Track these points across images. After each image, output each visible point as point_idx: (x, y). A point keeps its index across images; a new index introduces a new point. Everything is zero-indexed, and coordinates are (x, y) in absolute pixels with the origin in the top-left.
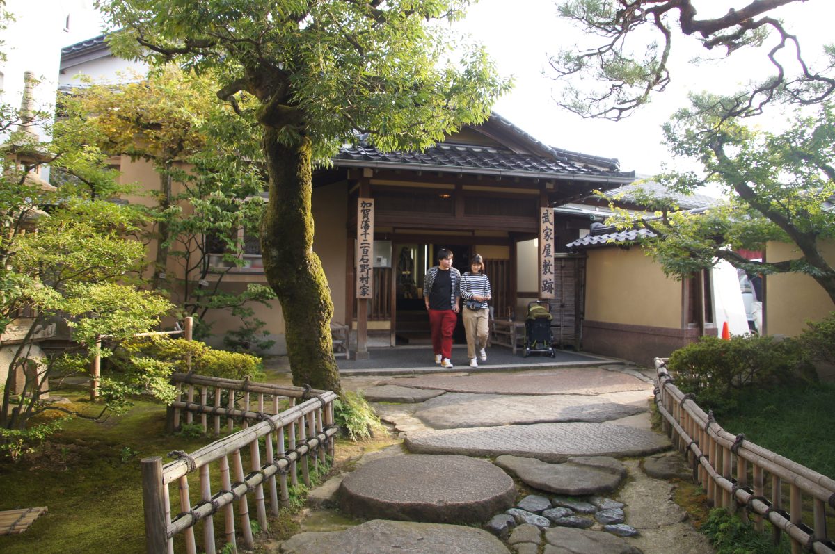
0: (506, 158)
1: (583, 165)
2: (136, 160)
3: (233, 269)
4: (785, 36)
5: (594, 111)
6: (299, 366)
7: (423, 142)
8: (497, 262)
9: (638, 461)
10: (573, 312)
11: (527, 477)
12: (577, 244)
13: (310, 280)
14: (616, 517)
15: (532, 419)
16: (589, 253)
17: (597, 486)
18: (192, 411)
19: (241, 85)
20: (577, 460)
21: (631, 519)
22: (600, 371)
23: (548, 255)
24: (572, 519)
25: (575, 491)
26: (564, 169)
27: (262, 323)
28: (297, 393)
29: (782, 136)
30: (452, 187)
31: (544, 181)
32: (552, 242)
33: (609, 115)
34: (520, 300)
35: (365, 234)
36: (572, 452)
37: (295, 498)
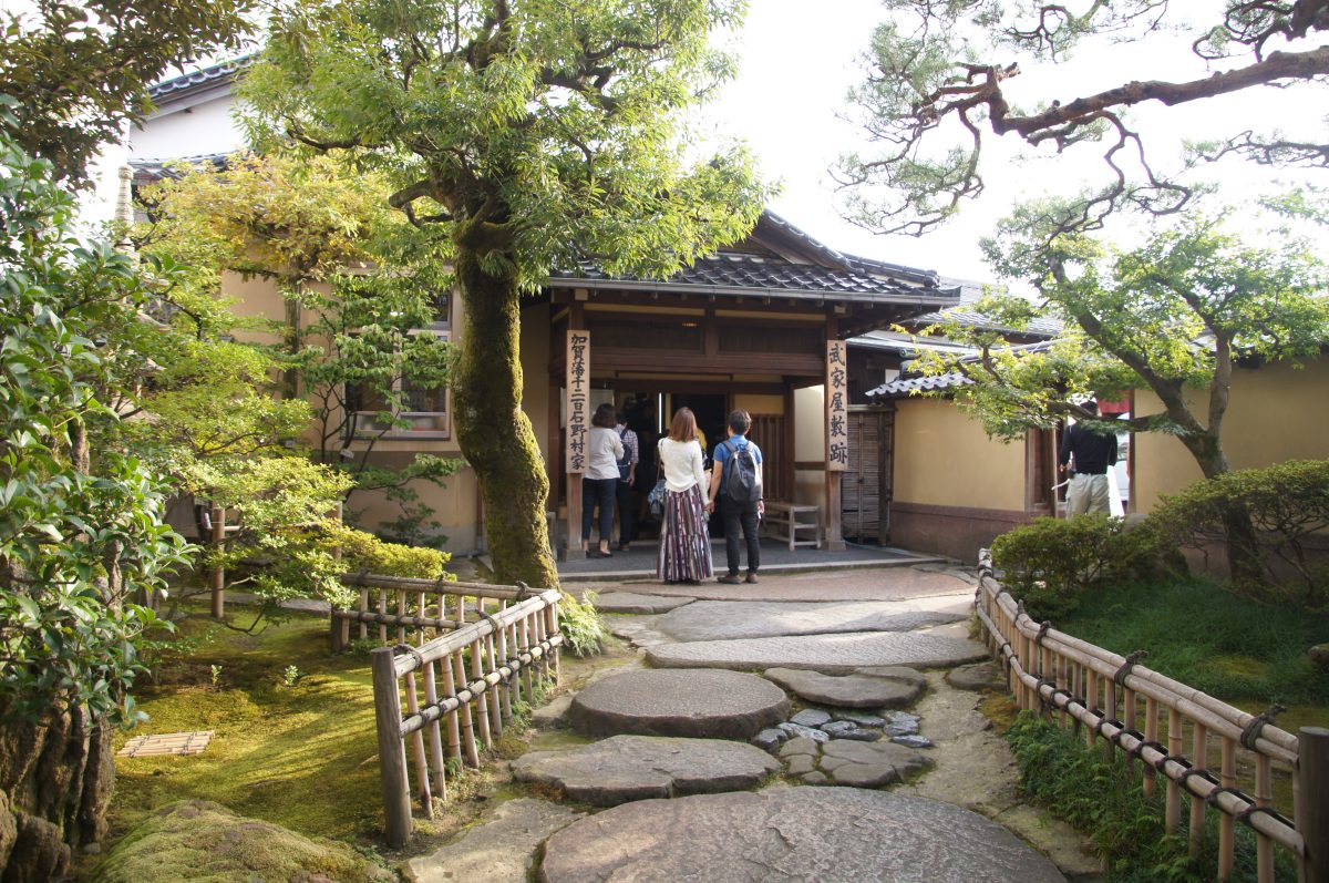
0: (778, 271)
1: (886, 279)
2: (250, 279)
3: (388, 434)
4: (1124, 133)
5: (888, 224)
6: (505, 562)
7: (667, 268)
8: (765, 419)
9: (943, 673)
10: (877, 490)
11: (802, 690)
12: (881, 391)
13: (518, 448)
14: (907, 729)
15: (812, 628)
16: (897, 404)
17: (887, 697)
18: (367, 622)
19: (423, 190)
20: (865, 671)
21: (924, 731)
22: (911, 572)
23: (838, 408)
24: (855, 732)
25: (861, 702)
26: (859, 285)
27: (430, 511)
28: (509, 593)
29: (1134, 254)
30: (700, 312)
31: (830, 304)
32: (843, 390)
33: (908, 229)
34: (799, 474)
35: (578, 381)
36: (861, 663)
37: (518, 717)
